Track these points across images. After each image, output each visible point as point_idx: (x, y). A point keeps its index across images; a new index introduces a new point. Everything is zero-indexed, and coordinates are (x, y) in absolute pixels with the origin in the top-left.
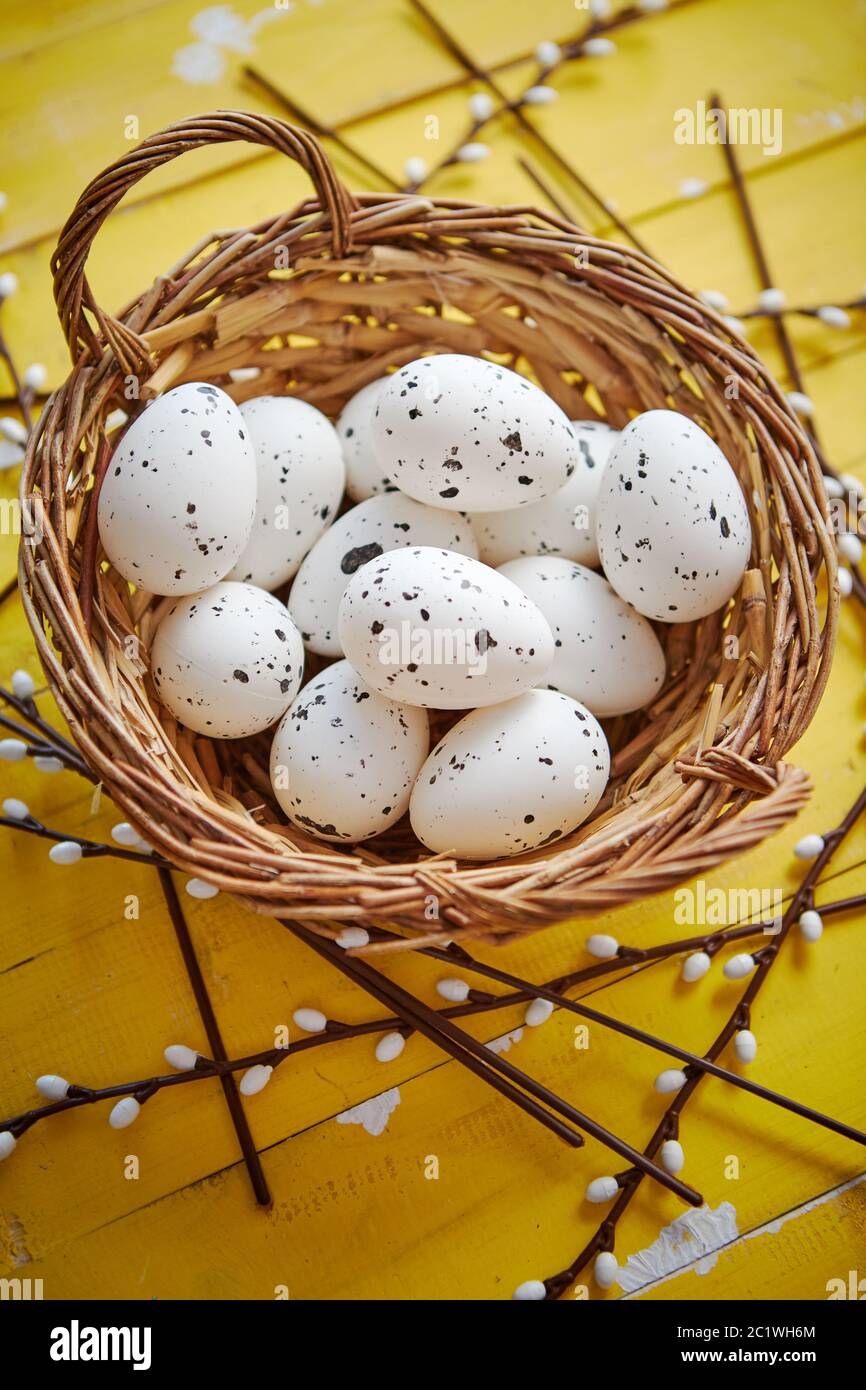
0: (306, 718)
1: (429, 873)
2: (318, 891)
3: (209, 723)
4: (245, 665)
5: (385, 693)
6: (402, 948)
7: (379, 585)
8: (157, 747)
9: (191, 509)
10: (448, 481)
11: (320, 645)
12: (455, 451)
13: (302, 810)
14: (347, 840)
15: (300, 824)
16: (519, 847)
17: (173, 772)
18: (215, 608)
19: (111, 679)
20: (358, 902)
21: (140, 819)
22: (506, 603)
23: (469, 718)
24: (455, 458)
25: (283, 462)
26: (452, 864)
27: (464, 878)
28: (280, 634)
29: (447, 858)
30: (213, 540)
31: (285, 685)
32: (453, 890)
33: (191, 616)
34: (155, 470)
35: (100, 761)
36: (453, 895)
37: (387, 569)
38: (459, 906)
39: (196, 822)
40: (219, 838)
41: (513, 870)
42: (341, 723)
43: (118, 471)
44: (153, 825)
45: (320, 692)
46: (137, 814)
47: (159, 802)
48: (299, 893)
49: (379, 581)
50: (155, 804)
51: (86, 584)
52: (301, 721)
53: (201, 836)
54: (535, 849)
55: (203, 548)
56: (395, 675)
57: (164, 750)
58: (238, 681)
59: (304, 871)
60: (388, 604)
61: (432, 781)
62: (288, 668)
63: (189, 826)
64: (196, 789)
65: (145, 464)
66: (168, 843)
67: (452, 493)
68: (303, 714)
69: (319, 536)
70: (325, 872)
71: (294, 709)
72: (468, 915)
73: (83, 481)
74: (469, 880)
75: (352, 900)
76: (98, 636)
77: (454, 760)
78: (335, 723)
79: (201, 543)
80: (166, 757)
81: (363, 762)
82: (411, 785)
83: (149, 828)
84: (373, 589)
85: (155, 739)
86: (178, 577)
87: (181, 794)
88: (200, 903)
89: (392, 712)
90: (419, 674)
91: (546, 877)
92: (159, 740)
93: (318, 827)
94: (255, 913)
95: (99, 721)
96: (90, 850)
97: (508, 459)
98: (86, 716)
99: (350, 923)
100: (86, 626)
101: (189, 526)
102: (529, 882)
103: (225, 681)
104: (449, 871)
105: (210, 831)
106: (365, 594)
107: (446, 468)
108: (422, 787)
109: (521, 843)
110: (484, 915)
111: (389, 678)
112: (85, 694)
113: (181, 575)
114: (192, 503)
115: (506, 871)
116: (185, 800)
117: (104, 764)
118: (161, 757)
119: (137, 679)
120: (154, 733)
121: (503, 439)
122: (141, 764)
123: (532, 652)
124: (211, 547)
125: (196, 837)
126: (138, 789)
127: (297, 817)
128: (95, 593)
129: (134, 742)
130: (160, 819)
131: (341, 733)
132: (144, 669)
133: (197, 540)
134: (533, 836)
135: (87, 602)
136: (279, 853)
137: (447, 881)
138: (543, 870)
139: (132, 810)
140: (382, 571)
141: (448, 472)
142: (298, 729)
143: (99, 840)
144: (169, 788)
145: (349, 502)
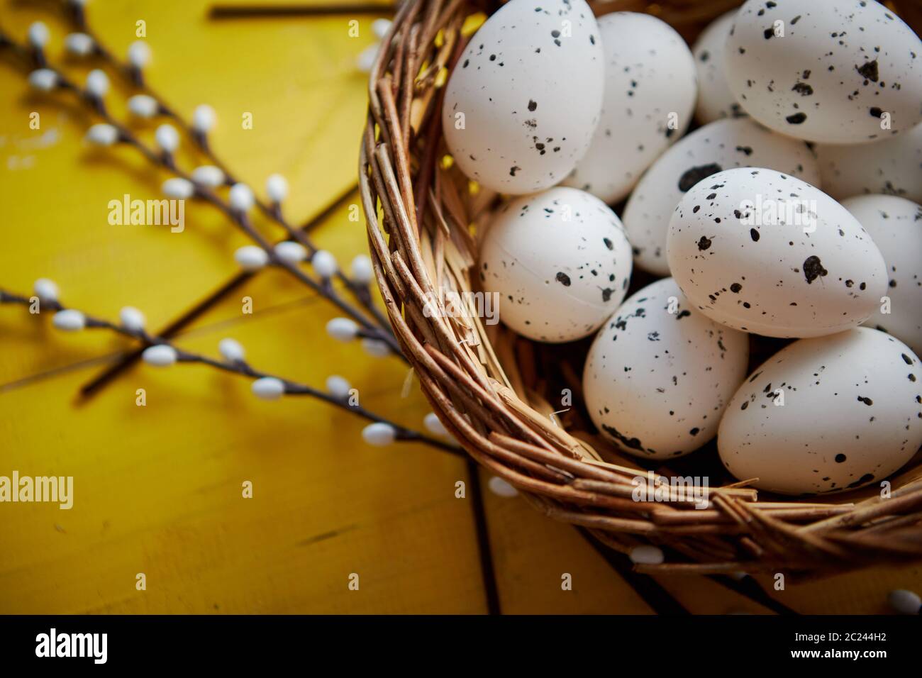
0: (624, 329)
1: (727, 498)
2: (610, 500)
3: (528, 323)
4: (568, 269)
5: (707, 312)
6: (690, 571)
7: (711, 201)
8: (472, 338)
9: (532, 106)
10: (796, 106)
11: (648, 259)
12: (807, 75)
13: (610, 420)
14: (652, 456)
15: (606, 434)
16: (826, 486)
17: (486, 366)
18: (547, 210)
19: (436, 267)
20: (651, 517)
21: (443, 405)
22: (841, 233)
23: (790, 349)
24: (807, 82)
25: (633, 75)
26: (753, 493)
27: (762, 509)
28: (608, 243)
29: (747, 487)
30: (550, 140)
31: (607, 294)
32: (749, 519)
33: (522, 215)
34: (502, 65)
35: (411, 343)
36: (749, 524)
37: (722, 186)
38: (754, 536)
39: (499, 416)
40: (517, 434)
41: (816, 507)
42: (658, 337)
43: (466, 64)
44: (455, 414)
45: (641, 306)
46: (441, 400)
47: (463, 391)
48: (591, 500)
49: (712, 196)
50: (459, 392)
51: (424, 174)
52: (618, 332)
53: (502, 431)
54: (844, 490)
55: (540, 147)
56: (717, 294)
57: (477, 341)
58: (560, 283)
59: (599, 479)
60: (718, 220)
61: (744, 407)
62: (612, 278)
63: (491, 419)
64: (507, 386)
65: (493, 58)
66: (468, 433)
67: (798, 119)
68: (622, 325)
69: (661, 154)
70: (621, 483)
71: (614, 320)
72: (762, 547)
73: (434, 73)
74: (768, 511)
75: (646, 515)
76: (428, 225)
77: (768, 388)
78: (652, 337)
79: (539, 142)
80: (480, 349)
81: (675, 379)
82: (722, 409)
83: (451, 415)
84: (705, 205)
85: (471, 330)
86: (512, 173)
87: (487, 386)
88: (502, 501)
89: (711, 333)
90: (743, 295)
91: (851, 518)
92: (475, 332)
93: (623, 439)
94: (544, 514)
95: (416, 305)
96: (402, 435)
97: (862, 89)
98: (404, 299)
99: (641, 539)
100: (416, 213)
101: (529, 123)
102: (831, 522)
103: (547, 282)
104: (749, 499)
105: (509, 427)
106: (696, 209)
107: (795, 92)
108: (734, 410)
109: (828, 483)
110: (779, 549)
111: (711, 296)
112: (406, 276)
113: (516, 172)
114: (534, 101)
115: (811, 507)
116: (490, 393)
117: (416, 347)
118: (474, 349)
119: (463, 271)
120: (469, 324)
121: (859, 66)
122: (451, 352)
123: (863, 286)
124: (549, 148)
125: (496, 431)
126: (445, 376)
127: (604, 426)
128: (431, 182)
129: (448, 330)
130: (463, 409)
131: (657, 347)
132: (471, 263)
133: (535, 138)
134: (842, 476)
135: (422, 191)
136: (578, 458)
137: (745, 508)
138: (851, 511)
139: (436, 396)
140: (716, 187)
141: (797, 97)
142: (615, 339)
143: (413, 428)
144: (476, 379)
145: (695, 123)
